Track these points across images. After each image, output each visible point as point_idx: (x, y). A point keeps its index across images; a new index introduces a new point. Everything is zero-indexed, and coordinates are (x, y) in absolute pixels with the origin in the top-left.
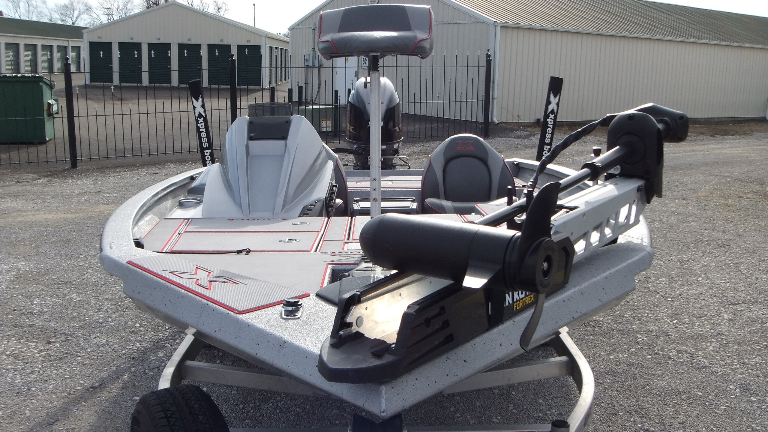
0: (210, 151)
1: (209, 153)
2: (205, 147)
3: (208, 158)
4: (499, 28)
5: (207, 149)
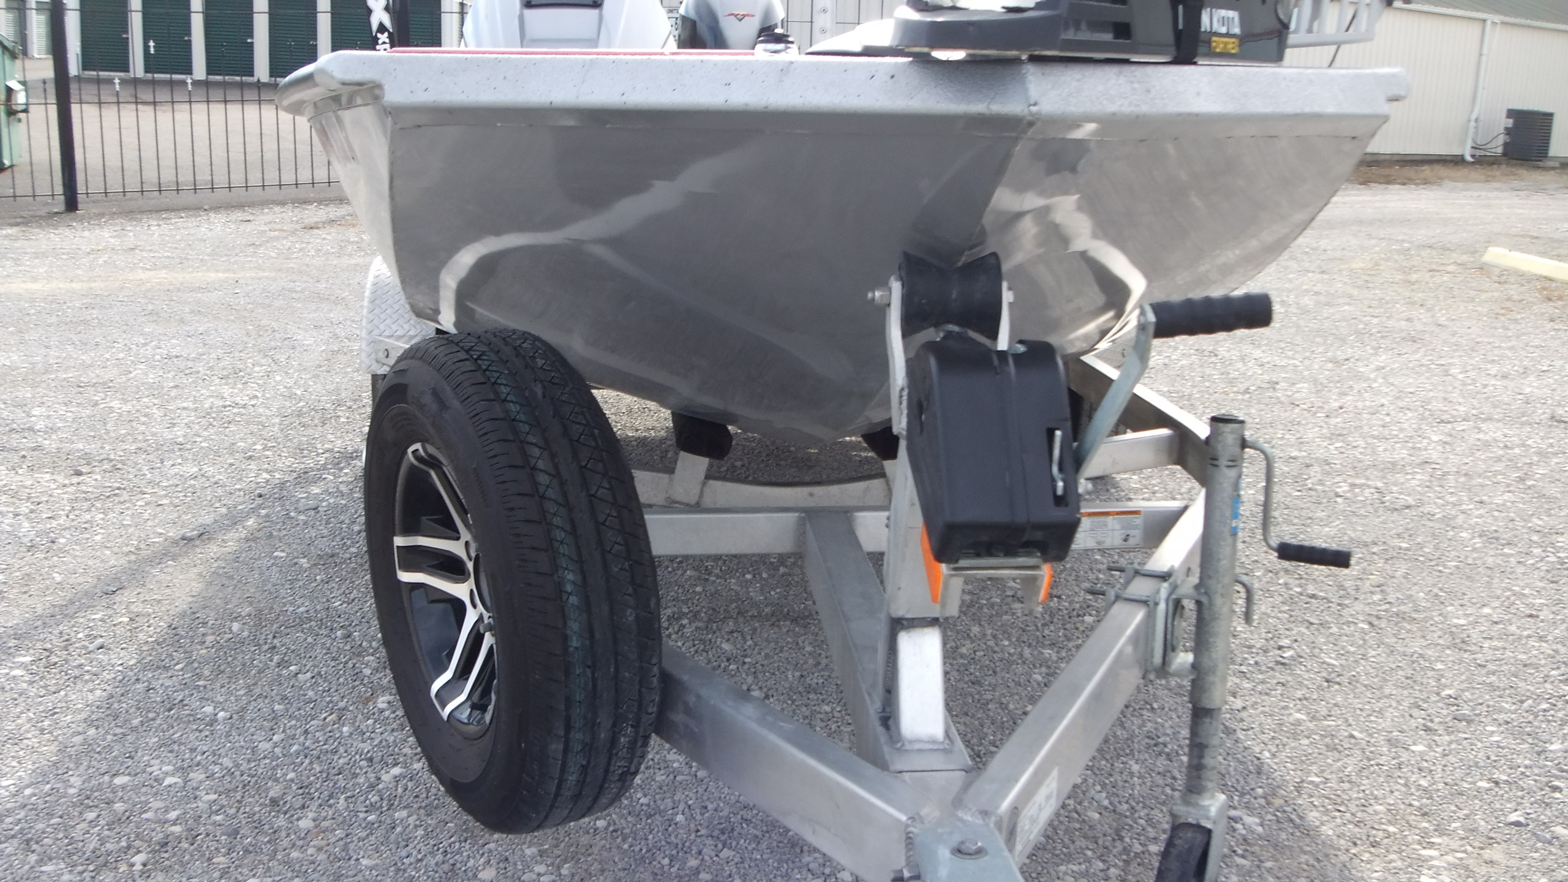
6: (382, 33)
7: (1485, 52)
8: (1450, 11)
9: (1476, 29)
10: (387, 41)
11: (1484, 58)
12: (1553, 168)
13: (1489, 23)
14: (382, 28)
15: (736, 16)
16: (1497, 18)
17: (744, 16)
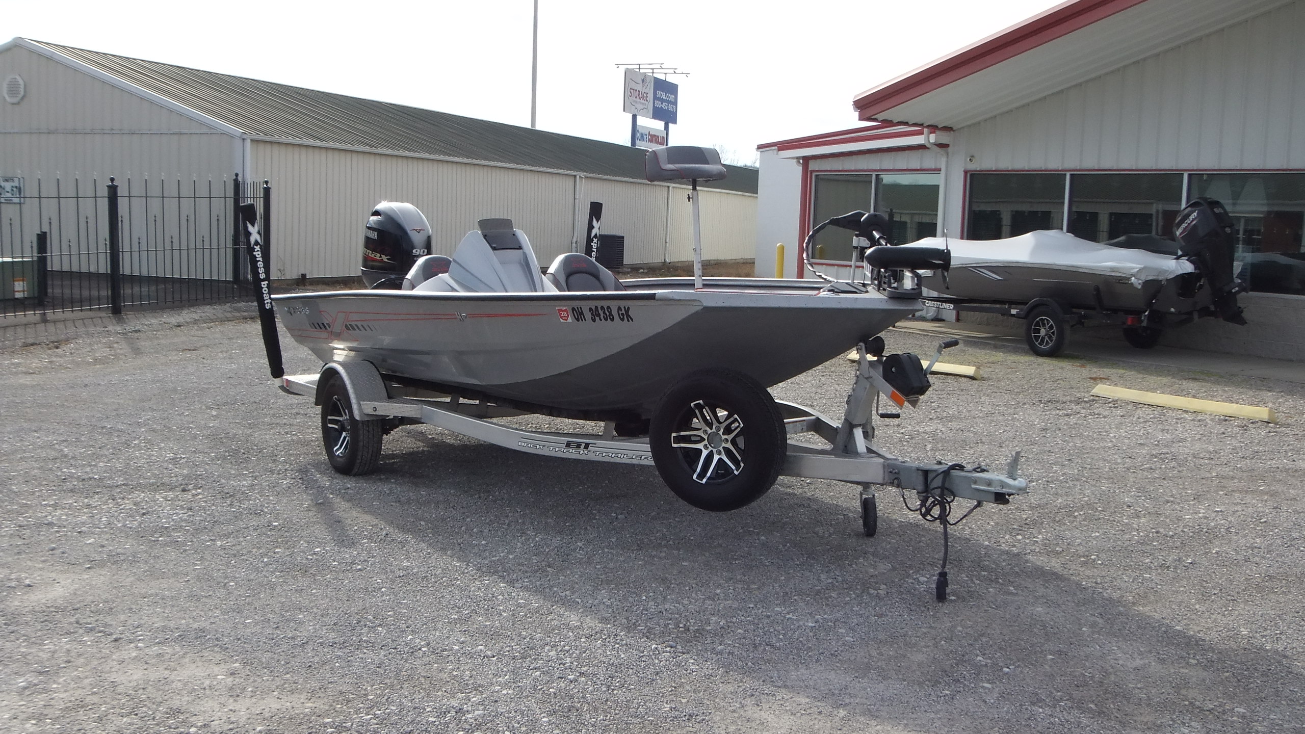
0: (267, 282)
1: (266, 286)
2: (262, 278)
3: (265, 290)
4: (248, 143)
5: (264, 280)
6: (257, 246)
7: (577, 197)
8: (555, 171)
9: (570, 182)
10: (259, 250)
11: (577, 201)
12: (628, 273)
13: (578, 177)
14: (257, 243)
15: (416, 230)
16: (583, 174)
17: (420, 230)
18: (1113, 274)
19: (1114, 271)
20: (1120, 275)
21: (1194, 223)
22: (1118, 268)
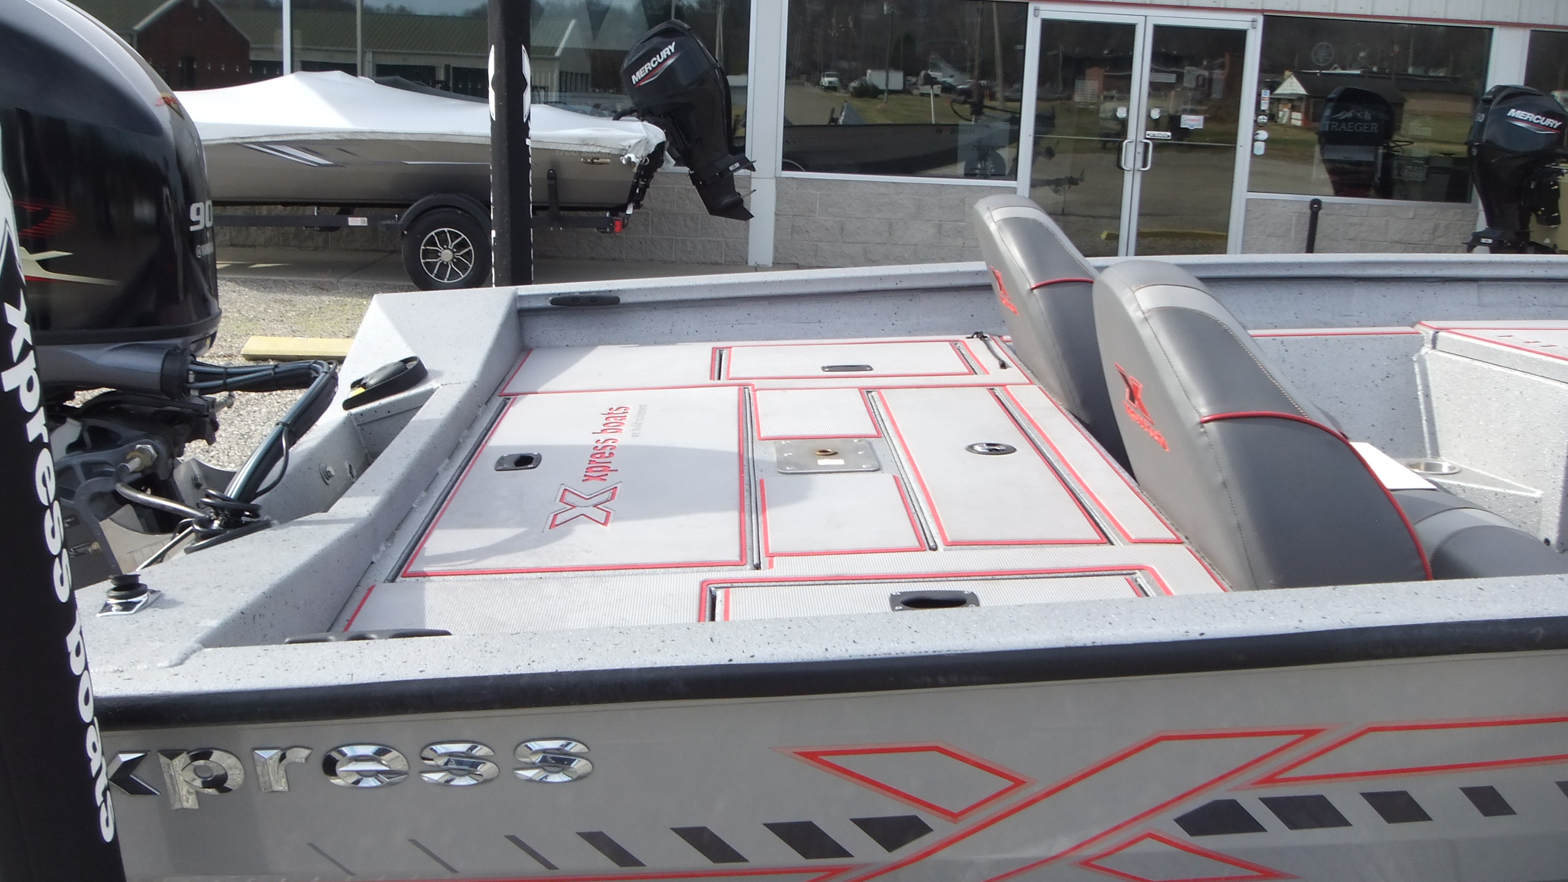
18: (584, 149)
19: (587, 144)
20: (598, 150)
21: (670, 62)
22: (591, 139)
